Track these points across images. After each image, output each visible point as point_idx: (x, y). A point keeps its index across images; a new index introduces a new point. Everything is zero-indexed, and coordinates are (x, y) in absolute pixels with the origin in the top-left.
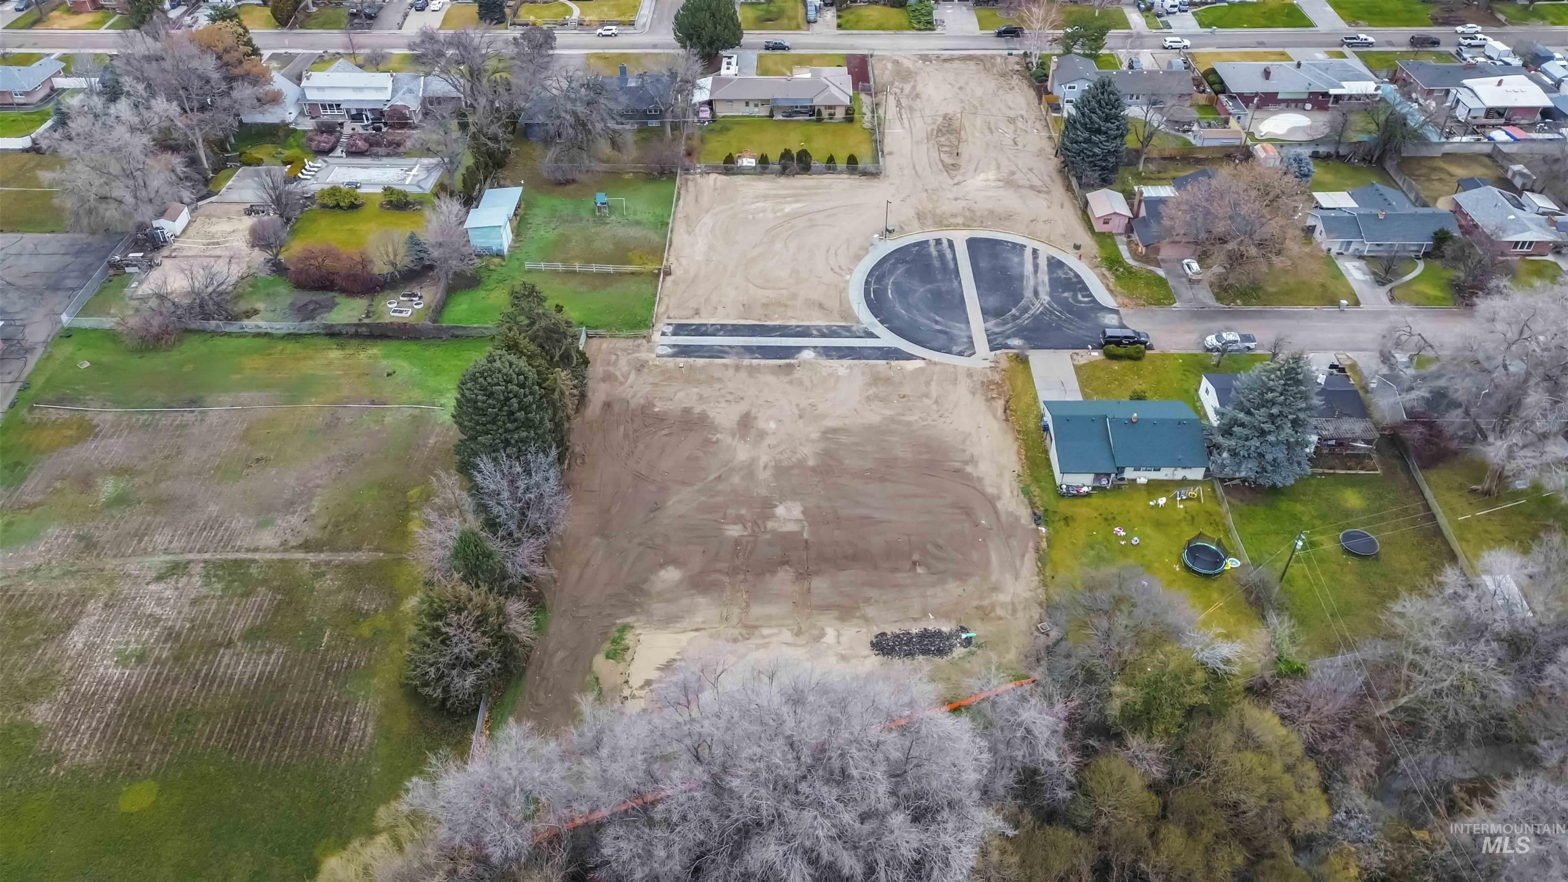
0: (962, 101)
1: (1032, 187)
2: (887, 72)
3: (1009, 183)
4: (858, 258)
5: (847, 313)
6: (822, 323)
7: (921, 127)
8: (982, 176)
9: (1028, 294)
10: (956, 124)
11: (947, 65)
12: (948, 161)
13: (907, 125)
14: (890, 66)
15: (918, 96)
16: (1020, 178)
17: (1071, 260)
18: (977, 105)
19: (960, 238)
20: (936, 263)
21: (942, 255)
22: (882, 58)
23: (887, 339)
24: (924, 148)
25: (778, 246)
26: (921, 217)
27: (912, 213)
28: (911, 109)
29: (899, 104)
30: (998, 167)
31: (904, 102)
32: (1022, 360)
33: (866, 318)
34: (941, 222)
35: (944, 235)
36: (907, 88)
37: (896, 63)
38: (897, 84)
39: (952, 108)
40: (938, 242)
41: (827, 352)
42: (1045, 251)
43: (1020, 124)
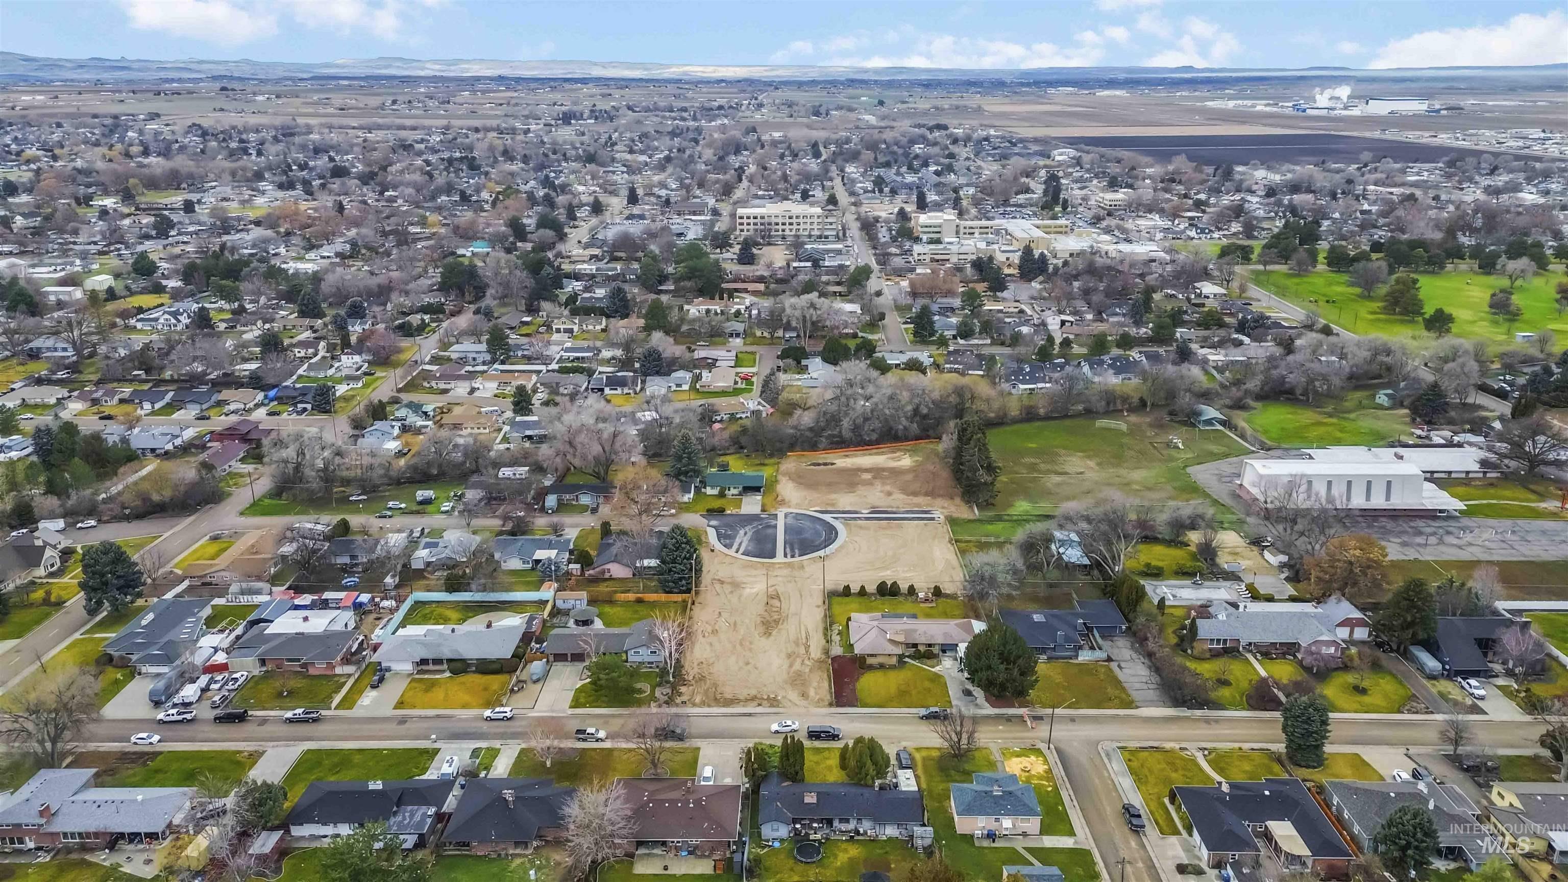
0: (750, 650)
1: (722, 582)
2: (815, 684)
3: (736, 585)
4: (842, 547)
5: (846, 525)
6: (859, 522)
7: (790, 629)
8: (755, 590)
9: (749, 534)
10: (761, 629)
11: (753, 692)
12: (776, 603)
13: (803, 628)
14: (812, 693)
15: (789, 656)
16: (727, 588)
17: (718, 546)
18: (738, 646)
19: (780, 558)
20: (796, 546)
21: (792, 550)
22: (819, 703)
23: (827, 517)
24: (793, 609)
25: (890, 553)
26: (803, 567)
27: (807, 569)
28: (797, 644)
29: (807, 648)
30: (740, 596)
31: (802, 650)
32: (763, 510)
33: (838, 525)
34: (789, 565)
35: (789, 560)
36: (797, 666)
37: (804, 695)
38: (807, 670)
39: (763, 643)
40: (793, 556)
41: (856, 512)
42: (732, 552)
43: (709, 629)
